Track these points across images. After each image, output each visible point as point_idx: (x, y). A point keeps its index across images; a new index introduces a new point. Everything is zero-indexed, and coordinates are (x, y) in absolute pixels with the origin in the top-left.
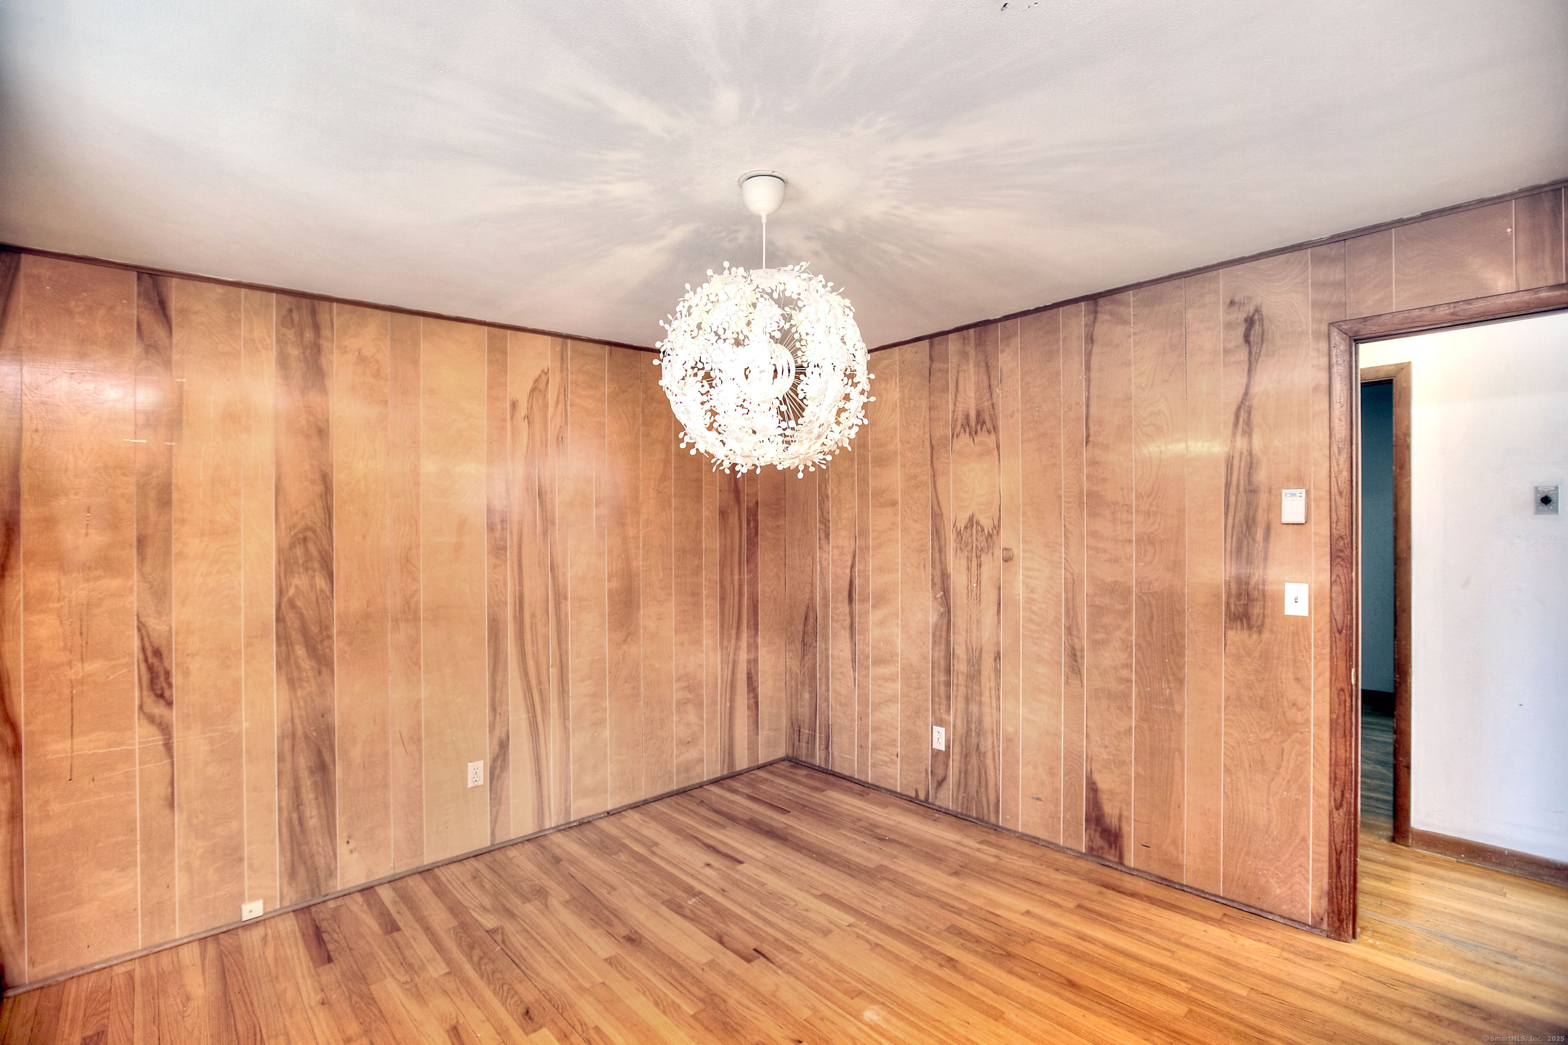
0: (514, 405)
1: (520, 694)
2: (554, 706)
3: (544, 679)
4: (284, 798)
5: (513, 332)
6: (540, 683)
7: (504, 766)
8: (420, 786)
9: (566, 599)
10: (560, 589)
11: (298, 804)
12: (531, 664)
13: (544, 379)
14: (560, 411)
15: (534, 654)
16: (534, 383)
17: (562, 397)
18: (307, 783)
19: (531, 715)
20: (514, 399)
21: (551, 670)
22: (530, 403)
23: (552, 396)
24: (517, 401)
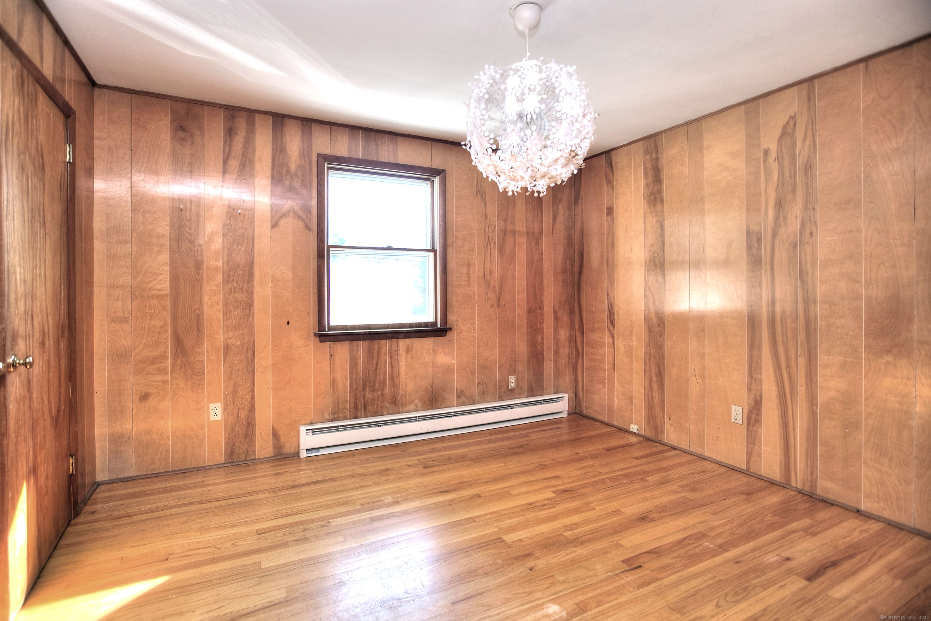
0: (766, 152)
1: (771, 371)
2: (801, 389)
3: (793, 364)
4: (646, 382)
5: (763, 99)
6: (788, 366)
7: (758, 421)
8: (704, 407)
9: (815, 302)
10: (809, 294)
11: (651, 388)
12: (781, 350)
13: (792, 123)
14: (807, 143)
15: (783, 342)
16: (783, 130)
17: (810, 132)
18: (654, 379)
19: (780, 389)
20: (766, 148)
21: (799, 359)
22: (779, 147)
23: (799, 135)
24: (769, 149)
